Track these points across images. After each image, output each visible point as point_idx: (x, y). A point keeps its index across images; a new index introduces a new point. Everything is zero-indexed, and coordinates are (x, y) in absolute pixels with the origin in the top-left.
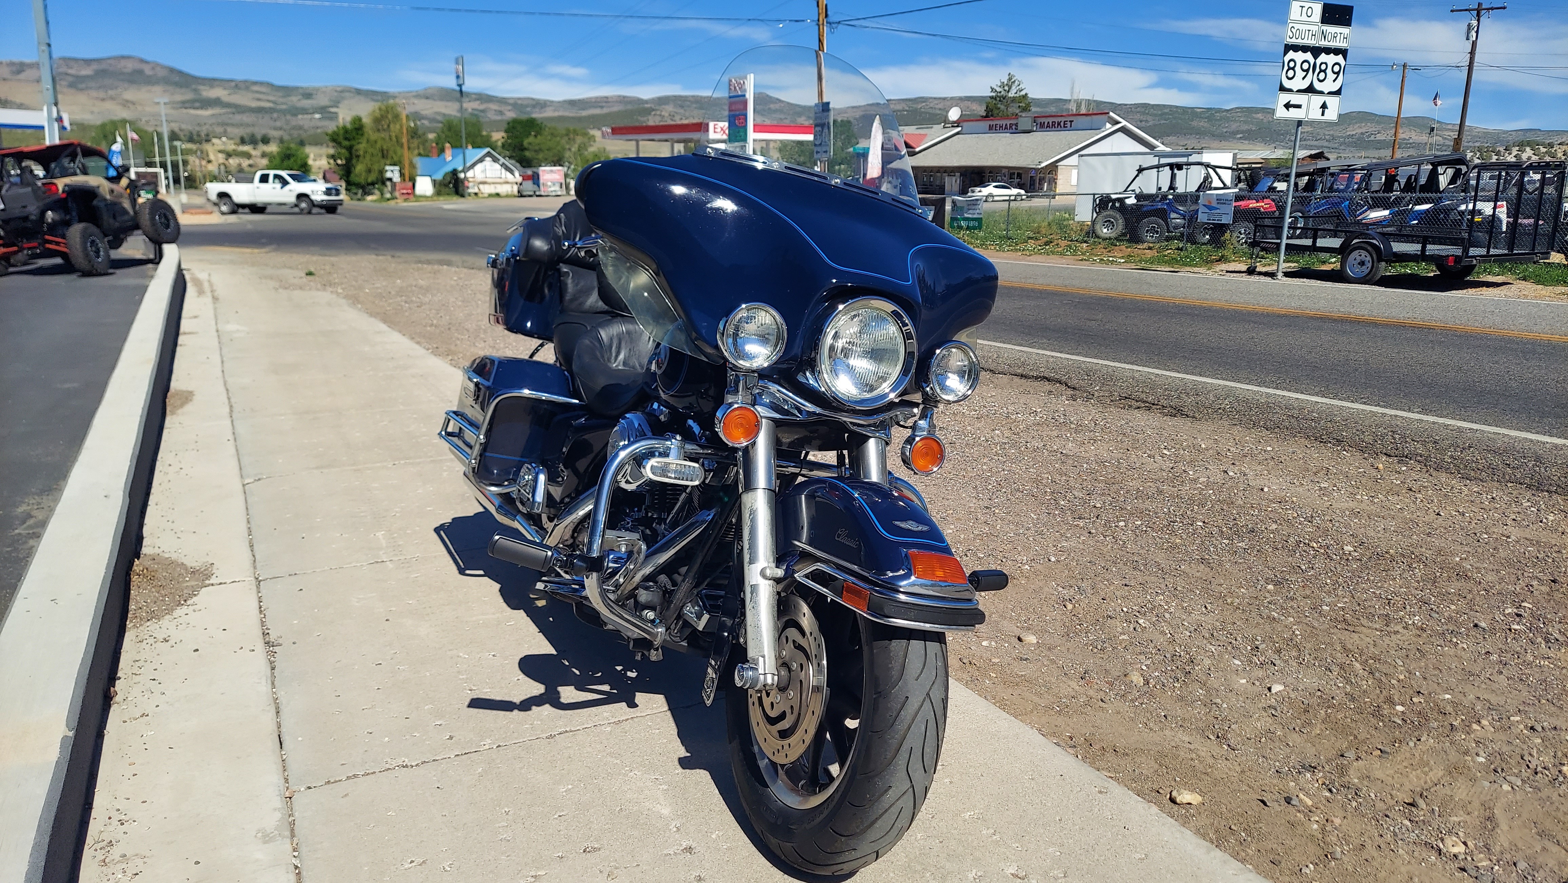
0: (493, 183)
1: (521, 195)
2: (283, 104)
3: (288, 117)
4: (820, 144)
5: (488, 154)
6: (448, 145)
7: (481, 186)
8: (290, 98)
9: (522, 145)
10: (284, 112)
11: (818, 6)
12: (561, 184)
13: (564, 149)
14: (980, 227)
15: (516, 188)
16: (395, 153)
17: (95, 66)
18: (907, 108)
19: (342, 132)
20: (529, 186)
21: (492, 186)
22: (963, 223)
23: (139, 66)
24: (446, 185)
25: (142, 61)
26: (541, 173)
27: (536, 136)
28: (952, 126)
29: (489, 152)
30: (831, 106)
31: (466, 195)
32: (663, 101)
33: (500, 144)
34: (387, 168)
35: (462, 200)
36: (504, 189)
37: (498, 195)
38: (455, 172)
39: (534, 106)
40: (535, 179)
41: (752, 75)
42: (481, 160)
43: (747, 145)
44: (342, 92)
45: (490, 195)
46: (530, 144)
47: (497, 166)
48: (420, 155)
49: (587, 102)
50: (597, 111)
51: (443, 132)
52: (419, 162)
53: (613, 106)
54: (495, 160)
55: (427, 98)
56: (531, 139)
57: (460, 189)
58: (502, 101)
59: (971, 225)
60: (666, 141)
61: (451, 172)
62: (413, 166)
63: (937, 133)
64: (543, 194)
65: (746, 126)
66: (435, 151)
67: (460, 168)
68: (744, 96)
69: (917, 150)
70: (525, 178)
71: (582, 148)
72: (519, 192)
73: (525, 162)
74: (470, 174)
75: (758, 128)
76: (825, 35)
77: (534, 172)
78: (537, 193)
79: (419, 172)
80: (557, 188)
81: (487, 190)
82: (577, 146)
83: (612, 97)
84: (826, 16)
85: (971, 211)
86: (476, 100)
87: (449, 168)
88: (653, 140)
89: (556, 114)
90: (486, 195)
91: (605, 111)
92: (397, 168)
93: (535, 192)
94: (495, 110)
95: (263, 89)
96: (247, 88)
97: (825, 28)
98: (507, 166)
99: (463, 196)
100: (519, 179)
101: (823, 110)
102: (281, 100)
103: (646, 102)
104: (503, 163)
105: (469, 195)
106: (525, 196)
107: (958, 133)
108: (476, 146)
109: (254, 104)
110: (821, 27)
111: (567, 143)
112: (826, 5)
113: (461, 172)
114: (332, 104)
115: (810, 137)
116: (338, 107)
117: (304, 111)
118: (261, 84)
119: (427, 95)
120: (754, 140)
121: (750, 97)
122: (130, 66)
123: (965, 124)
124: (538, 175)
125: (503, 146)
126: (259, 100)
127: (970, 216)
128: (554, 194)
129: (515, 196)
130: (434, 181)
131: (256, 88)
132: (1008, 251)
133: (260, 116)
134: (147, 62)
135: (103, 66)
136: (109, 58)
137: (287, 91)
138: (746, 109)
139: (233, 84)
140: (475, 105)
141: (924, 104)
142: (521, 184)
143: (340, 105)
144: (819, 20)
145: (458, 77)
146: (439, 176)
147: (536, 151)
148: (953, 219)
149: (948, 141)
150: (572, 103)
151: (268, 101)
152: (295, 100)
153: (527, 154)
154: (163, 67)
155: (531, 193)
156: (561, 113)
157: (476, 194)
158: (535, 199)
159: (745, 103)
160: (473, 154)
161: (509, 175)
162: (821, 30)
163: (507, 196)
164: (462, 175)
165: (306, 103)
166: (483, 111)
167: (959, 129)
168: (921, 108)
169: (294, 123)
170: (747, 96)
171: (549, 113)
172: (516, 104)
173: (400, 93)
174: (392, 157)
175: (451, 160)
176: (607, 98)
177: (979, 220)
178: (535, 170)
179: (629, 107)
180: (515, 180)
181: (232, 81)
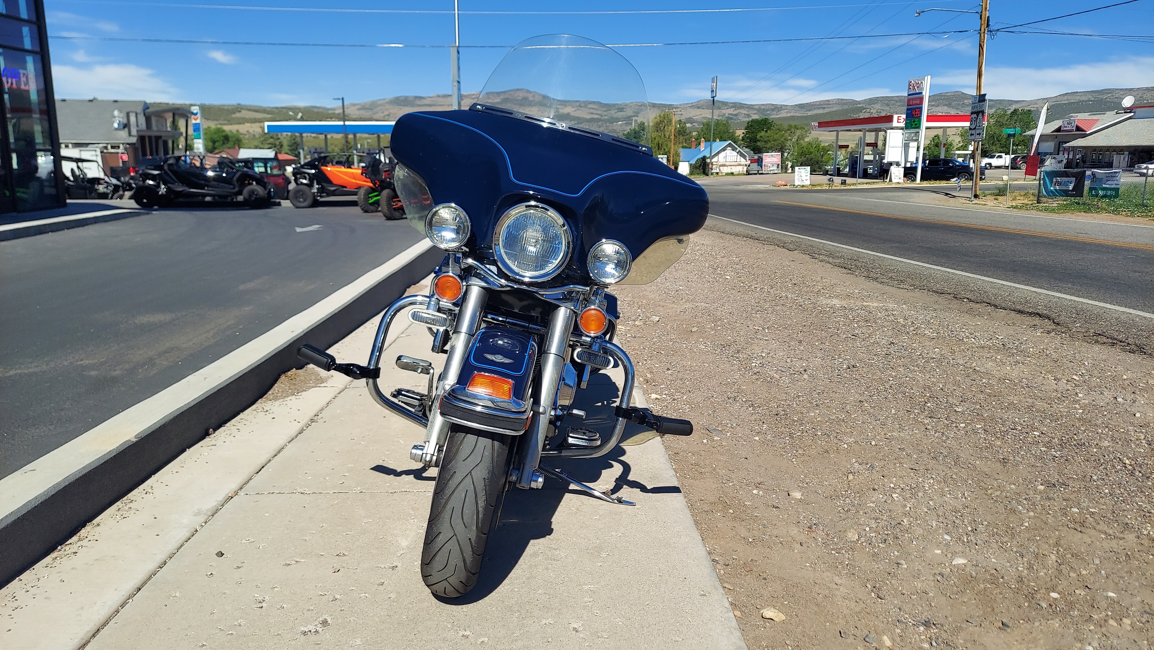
0: (730, 166)
1: (748, 173)
2: (605, 116)
3: (608, 124)
4: (975, 129)
5: (730, 145)
6: (703, 139)
7: (721, 168)
8: (610, 112)
9: (756, 138)
10: (605, 121)
11: (981, 19)
12: (778, 165)
13: (786, 140)
14: (1117, 196)
15: (745, 169)
16: (667, 145)
17: (502, 97)
18: (1093, 99)
19: (633, 132)
20: (755, 167)
21: (729, 167)
22: (1101, 193)
23: (526, 95)
24: (696, 168)
25: (528, 92)
26: (764, 158)
27: (766, 131)
28: (1125, 112)
29: (730, 143)
30: (987, 97)
31: (710, 174)
32: (872, 101)
33: (741, 138)
34: (659, 156)
35: (706, 177)
36: (736, 170)
37: (732, 174)
38: (704, 158)
39: (773, 110)
40: (759, 162)
41: (929, 77)
42: (724, 149)
43: (920, 131)
44: (641, 106)
45: (727, 174)
46: (761, 137)
47: (735, 153)
48: (683, 147)
49: (813, 105)
50: (821, 111)
51: (702, 130)
52: (682, 152)
53: (832, 107)
54: (734, 149)
55: (699, 108)
56: (763, 133)
57: (707, 170)
58: (750, 107)
59: (1109, 193)
60: (860, 131)
61: (702, 158)
62: (677, 155)
63: (1110, 118)
64: (764, 172)
65: (920, 116)
66: (694, 144)
67: (708, 156)
68: (921, 93)
69: (1088, 133)
70: (753, 161)
71: (801, 138)
72: (747, 171)
73: (758, 150)
74: (715, 160)
75: (930, 119)
76: (985, 41)
77: (759, 157)
78: (760, 172)
79: (681, 159)
80: (775, 168)
81: (725, 170)
82: (796, 137)
83: (832, 100)
84: (988, 26)
85: (1109, 182)
86: (732, 107)
87: (701, 156)
88: (850, 130)
89: (789, 115)
90: (724, 174)
91: (826, 111)
92: (666, 156)
93: (758, 171)
94: (744, 114)
95: (595, 107)
96: (586, 106)
97: (986, 35)
98: (741, 153)
99: (707, 175)
100: (749, 162)
101: (979, 101)
102: (605, 113)
103: (859, 102)
104: (739, 151)
105: (712, 174)
106: (751, 174)
107: (1130, 118)
108: (722, 139)
109: (588, 117)
110: (982, 35)
111: (790, 135)
112: (988, 17)
113: (708, 158)
114: (634, 114)
115: (967, 124)
116: (638, 116)
117: (618, 120)
118: (594, 103)
119: (698, 106)
120: (927, 128)
121: (926, 94)
122: (521, 95)
123: (1138, 110)
124: (762, 159)
125: (743, 139)
126: (592, 113)
127: (1108, 186)
128: (772, 172)
129: (744, 175)
130: (691, 164)
131: (591, 106)
132: (1138, 216)
133: (591, 124)
134: (531, 92)
135: (506, 96)
136: (510, 91)
137: (608, 107)
138: (922, 104)
139: (578, 104)
140: (731, 111)
141: (1110, 95)
142: (749, 166)
143: (639, 115)
144: (980, 30)
145: (712, 91)
146: (693, 162)
147: (765, 142)
148: (1091, 189)
149: (1119, 125)
150: (801, 106)
151: (598, 114)
152: (613, 113)
153: (759, 144)
154: (540, 95)
155: (757, 172)
156: (792, 114)
157: (717, 173)
158: (758, 176)
159: (921, 99)
160: (718, 145)
161: (743, 160)
162: (982, 38)
163: (739, 174)
164: (708, 161)
165: (620, 114)
166: (736, 115)
167: (1132, 114)
168: (1106, 98)
169: (611, 128)
170: (924, 93)
171: (783, 114)
172: (761, 109)
173: (680, 105)
174: (664, 149)
175: (703, 150)
176: (828, 101)
177: (1117, 190)
178: (760, 155)
179: (846, 107)
180: (746, 163)
181: (578, 101)
